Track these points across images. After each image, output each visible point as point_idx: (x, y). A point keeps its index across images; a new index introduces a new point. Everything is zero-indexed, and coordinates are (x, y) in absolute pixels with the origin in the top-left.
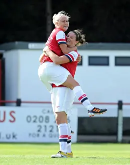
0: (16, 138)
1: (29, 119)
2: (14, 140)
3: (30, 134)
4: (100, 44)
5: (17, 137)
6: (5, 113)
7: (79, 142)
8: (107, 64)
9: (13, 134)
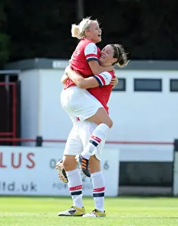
0: (35, 190)
1: (53, 163)
2: (33, 193)
3: (54, 185)
4: (151, 62)
5: (36, 188)
6: (20, 155)
7: (121, 195)
8: (160, 89)
9: (32, 184)
